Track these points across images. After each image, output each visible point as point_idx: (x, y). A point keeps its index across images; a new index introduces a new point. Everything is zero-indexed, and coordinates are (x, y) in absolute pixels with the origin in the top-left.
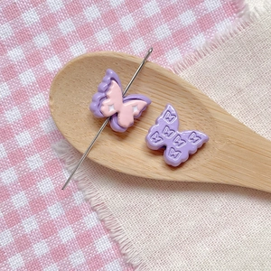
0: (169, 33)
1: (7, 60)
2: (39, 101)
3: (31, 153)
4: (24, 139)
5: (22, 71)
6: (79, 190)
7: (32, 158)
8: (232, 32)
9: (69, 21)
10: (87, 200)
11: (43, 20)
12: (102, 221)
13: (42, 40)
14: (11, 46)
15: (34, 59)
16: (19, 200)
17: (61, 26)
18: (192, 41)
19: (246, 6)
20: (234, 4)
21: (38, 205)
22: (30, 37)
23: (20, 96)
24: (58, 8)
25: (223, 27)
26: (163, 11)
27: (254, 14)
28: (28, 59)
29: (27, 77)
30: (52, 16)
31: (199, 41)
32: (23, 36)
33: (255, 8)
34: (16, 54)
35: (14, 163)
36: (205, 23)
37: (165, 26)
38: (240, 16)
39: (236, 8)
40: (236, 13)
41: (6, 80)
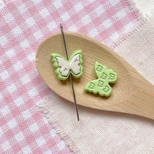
0: (97, 33)
1: (6, 57)
2: (26, 79)
3: (24, 110)
4: (19, 101)
5: (15, 62)
6: (53, 128)
7: (25, 112)
8: (134, 30)
9: (40, 31)
10: (58, 134)
11: (24, 32)
12: (68, 146)
13: (25, 44)
14: (7, 49)
15: (21, 55)
16: (20, 137)
17: (35, 35)
18: (111, 37)
19: (141, 14)
20: (134, 13)
21: (30, 139)
22: (18, 43)
23: (15, 77)
24: (32, 24)
25: (129, 27)
26: (93, 21)
27: (146, 18)
28: (18, 55)
29: (18, 66)
30: (29, 29)
31: (115, 37)
32: (14, 43)
33: (146, 15)
34: (10, 53)
35: (15, 116)
36: (118, 26)
37: (95, 29)
38: (138, 20)
39: (135, 15)
40: (136, 18)
41: (6, 69)
